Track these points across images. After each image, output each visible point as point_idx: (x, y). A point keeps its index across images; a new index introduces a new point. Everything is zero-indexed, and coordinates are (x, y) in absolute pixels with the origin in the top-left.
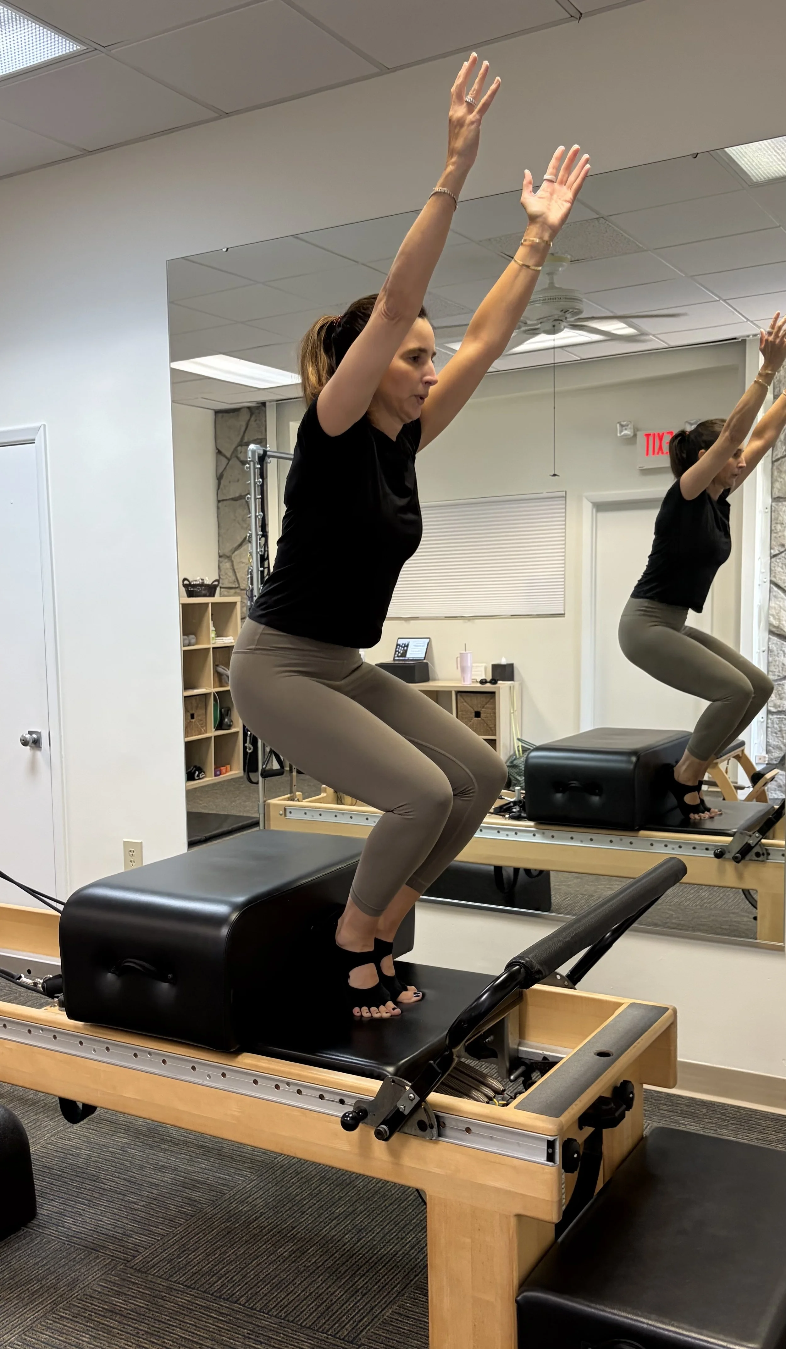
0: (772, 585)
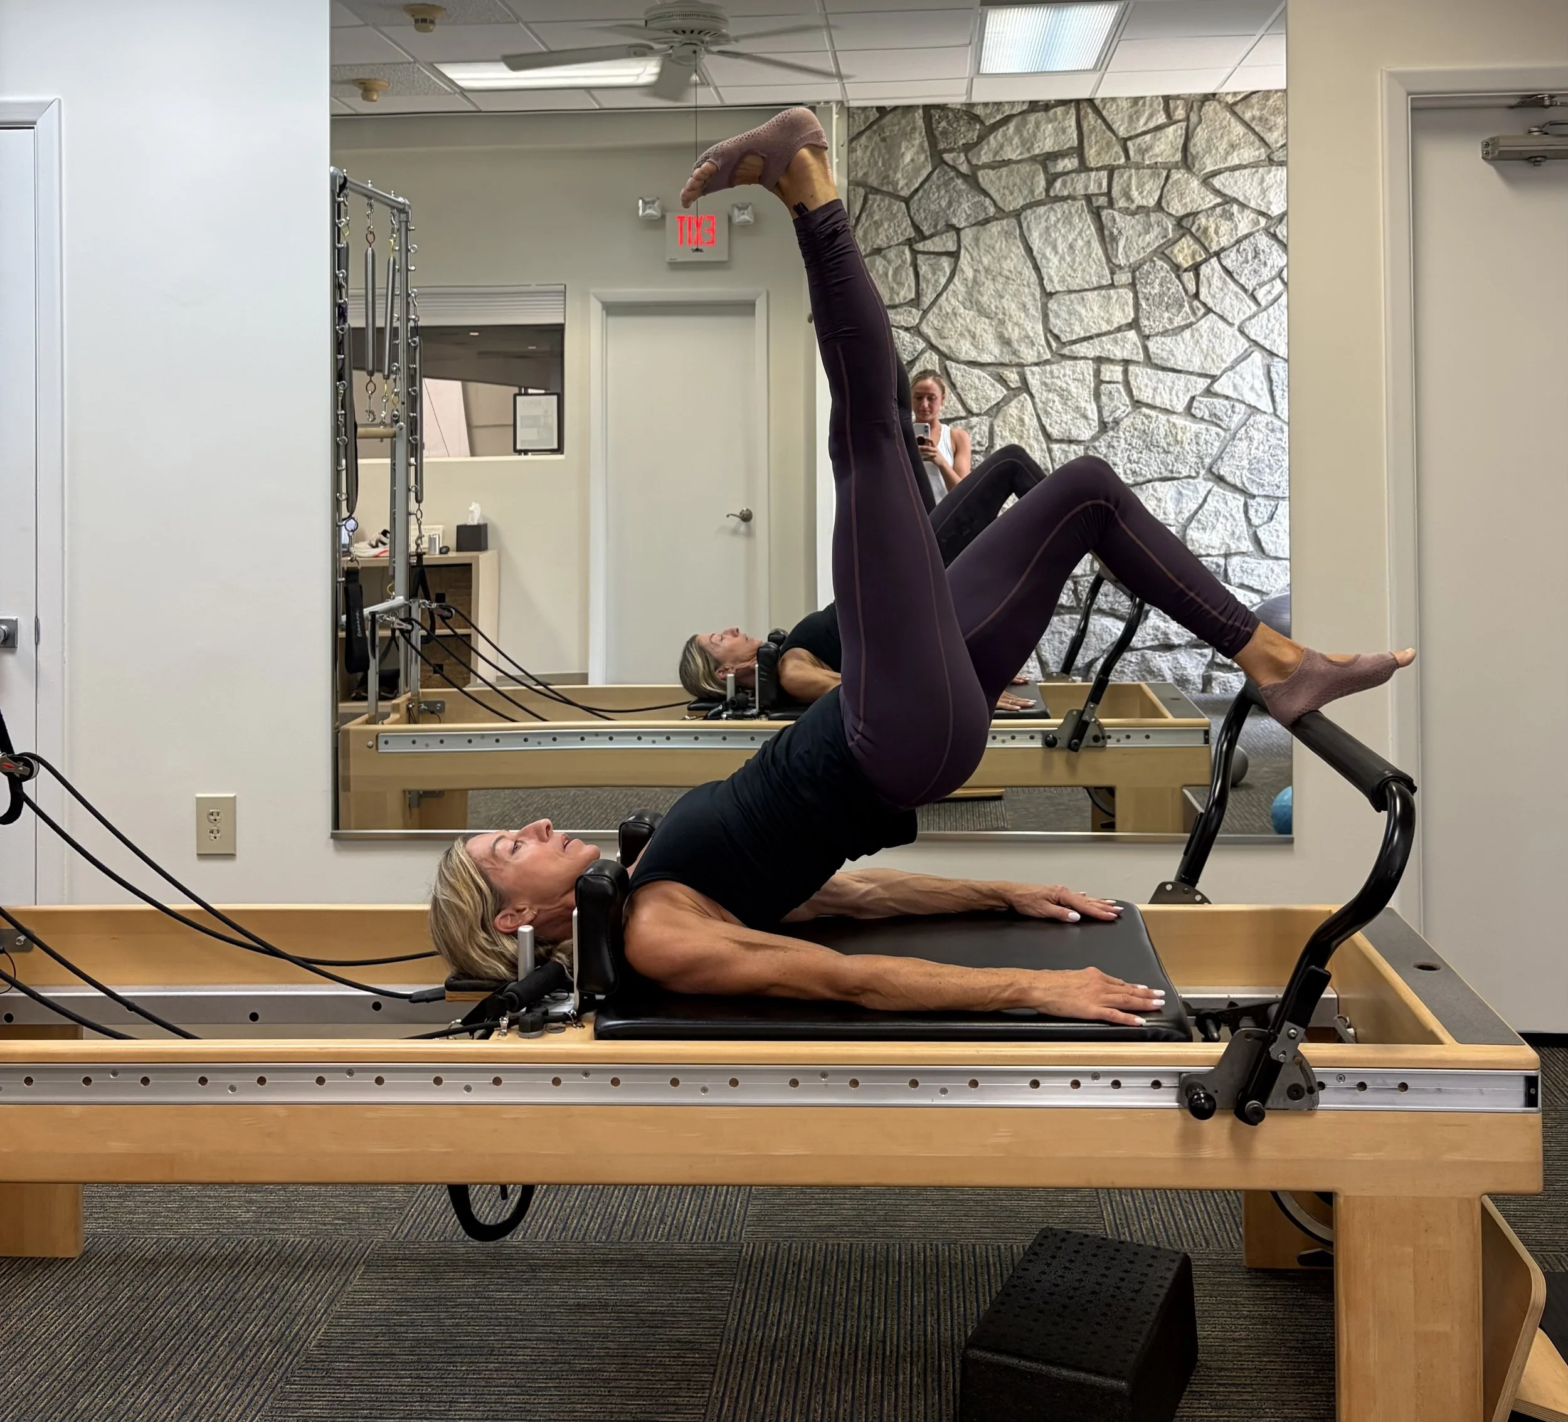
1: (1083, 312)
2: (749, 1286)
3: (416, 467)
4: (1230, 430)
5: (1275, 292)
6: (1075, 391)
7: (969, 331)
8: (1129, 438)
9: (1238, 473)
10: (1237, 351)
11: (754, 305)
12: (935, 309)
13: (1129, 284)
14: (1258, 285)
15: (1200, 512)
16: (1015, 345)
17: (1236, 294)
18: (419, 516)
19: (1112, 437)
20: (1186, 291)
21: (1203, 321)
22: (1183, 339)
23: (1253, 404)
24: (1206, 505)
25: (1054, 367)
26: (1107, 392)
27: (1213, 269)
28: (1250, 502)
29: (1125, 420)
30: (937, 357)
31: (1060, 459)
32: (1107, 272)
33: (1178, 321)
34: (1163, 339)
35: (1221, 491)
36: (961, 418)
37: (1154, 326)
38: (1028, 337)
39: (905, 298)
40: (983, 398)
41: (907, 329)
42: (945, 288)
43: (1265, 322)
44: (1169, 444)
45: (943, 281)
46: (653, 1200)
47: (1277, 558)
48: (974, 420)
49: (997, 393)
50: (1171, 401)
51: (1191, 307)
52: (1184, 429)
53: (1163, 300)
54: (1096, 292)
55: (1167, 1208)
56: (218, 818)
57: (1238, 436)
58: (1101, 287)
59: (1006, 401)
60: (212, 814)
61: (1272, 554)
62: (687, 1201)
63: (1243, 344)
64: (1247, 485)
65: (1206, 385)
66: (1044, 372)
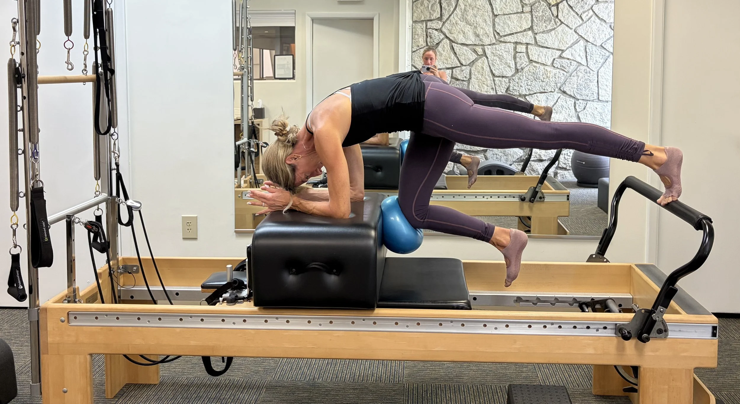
0: (413, 67)
1: (510, 23)
2: (409, 398)
3: (251, 87)
4: (569, 72)
5: (589, 15)
6: (506, 56)
7: (462, 31)
8: (527, 76)
9: (572, 90)
10: (573, 40)
11: (373, 19)
12: (448, 22)
13: (530, 11)
14: (583, 12)
15: (555, 105)
16: (481, 37)
17: (574, 16)
18: (252, 107)
19: (521, 75)
20: (553, 15)
21: (559, 27)
22: (551, 35)
23: (579, 62)
24: (557, 103)
25: (497, 46)
26: (519, 57)
27: (564, 6)
28: (577, 102)
29: (526, 68)
30: (449, 42)
31: (498, 84)
32: (520, 6)
33: (549, 27)
34: (543, 34)
35: (564, 97)
36: (458, 67)
37: (539, 29)
38: (486, 33)
39: (436, 17)
40: (467, 59)
41: (436, 30)
42: (453, 12)
43: (585, 28)
44: (544, 78)
45: (452, 9)
46: (368, 368)
48: (464, 68)
49: (473, 57)
50: (545, 60)
51: (555, 21)
52: (550, 72)
53: (543, 18)
54: (515, 15)
55: (562, 374)
56: (190, 224)
57: (573, 75)
58: (517, 13)
59: (476, 60)
60: (188, 223)
62: (381, 369)
63: (576, 37)
64: (576, 95)
65: (560, 54)
66: (493, 48)
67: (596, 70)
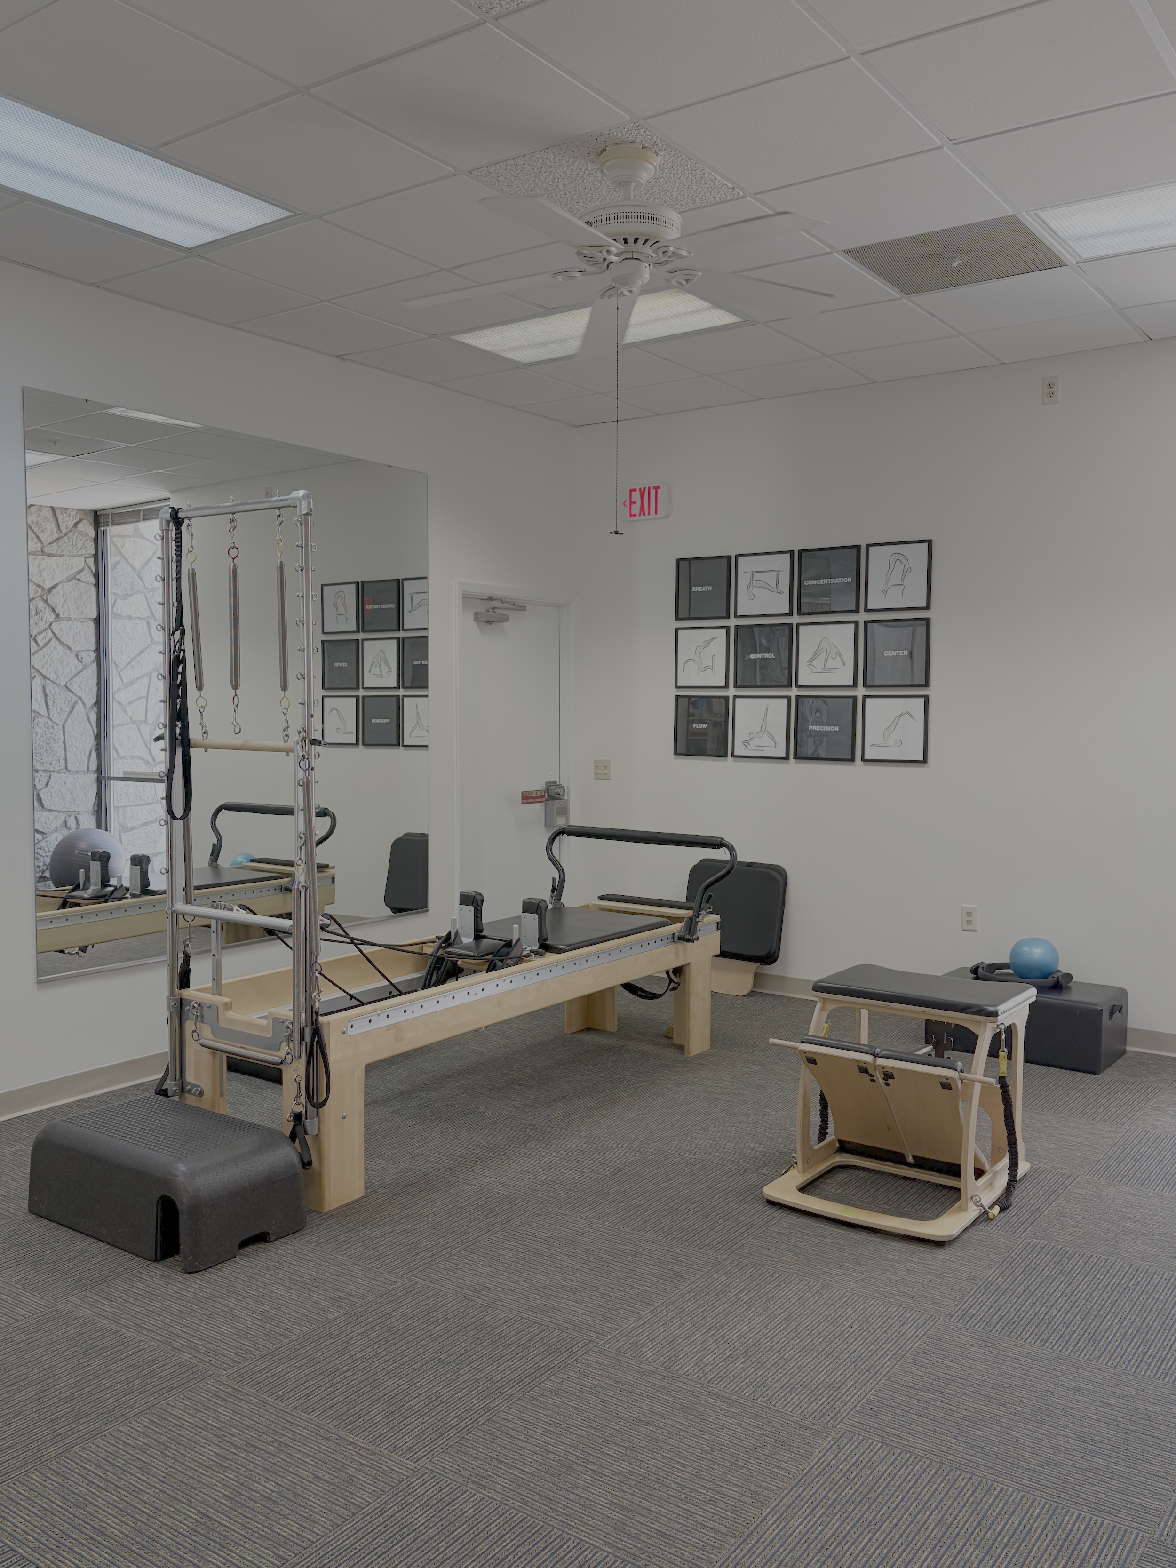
5: (48, 638)
28: (36, 774)
43: (42, 657)
47: (51, 810)
61: (48, 808)
67: (61, 724)
